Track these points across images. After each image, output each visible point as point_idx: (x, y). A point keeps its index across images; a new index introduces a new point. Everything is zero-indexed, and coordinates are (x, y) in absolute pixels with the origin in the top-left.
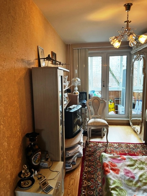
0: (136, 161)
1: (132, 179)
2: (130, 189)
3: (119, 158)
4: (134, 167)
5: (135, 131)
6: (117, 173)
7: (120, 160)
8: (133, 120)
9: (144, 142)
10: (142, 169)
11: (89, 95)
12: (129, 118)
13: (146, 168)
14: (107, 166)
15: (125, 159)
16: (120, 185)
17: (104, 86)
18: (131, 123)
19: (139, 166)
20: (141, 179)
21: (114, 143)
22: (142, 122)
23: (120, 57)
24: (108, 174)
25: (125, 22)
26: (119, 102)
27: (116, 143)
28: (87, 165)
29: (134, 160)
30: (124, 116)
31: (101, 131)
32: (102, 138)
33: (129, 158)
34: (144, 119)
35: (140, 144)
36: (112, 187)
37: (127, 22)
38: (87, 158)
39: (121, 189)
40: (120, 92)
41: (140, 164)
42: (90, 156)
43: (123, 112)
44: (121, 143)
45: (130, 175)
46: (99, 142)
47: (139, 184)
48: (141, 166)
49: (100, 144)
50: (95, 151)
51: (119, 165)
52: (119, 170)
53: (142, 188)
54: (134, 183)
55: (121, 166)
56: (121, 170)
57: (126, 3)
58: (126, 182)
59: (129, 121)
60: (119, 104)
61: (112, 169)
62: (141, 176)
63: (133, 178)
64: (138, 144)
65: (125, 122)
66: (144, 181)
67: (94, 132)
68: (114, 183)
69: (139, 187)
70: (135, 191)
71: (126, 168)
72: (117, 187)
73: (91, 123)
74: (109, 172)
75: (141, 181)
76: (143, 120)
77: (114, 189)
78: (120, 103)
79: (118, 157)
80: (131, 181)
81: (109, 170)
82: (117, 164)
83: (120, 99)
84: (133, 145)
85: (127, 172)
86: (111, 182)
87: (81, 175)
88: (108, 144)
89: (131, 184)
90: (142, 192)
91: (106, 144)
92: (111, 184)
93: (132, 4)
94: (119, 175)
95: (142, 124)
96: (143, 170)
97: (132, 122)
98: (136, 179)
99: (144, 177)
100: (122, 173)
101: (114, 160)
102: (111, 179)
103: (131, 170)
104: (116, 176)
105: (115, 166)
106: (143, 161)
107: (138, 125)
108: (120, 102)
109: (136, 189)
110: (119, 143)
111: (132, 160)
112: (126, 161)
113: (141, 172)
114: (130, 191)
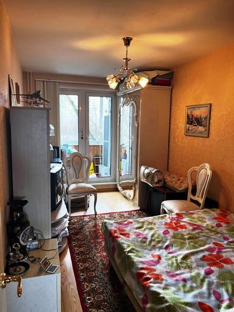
0: (144, 222)
1: (144, 240)
2: (145, 249)
3: (126, 223)
4: (143, 229)
5: (125, 197)
6: (128, 237)
7: (126, 224)
8: (123, 183)
9: (139, 208)
10: (151, 229)
11: (61, 151)
12: (116, 181)
13: (155, 228)
14: (115, 232)
15: (132, 223)
16: (134, 248)
17: (82, 138)
18: (119, 188)
19: (148, 227)
20: (153, 238)
21: (104, 214)
22: (135, 184)
23: (99, 98)
24: (119, 239)
25: (124, 59)
26: (99, 162)
27: (107, 214)
28: (76, 245)
29: (141, 222)
30: (110, 179)
31: (84, 201)
32: (86, 210)
33: (136, 221)
34: (138, 178)
35: (135, 211)
36: (128, 250)
37: (126, 59)
38: (74, 237)
39: (137, 251)
40: (100, 147)
41: (148, 225)
42: (77, 234)
43: (106, 174)
44: (113, 213)
45: (141, 236)
46: (83, 216)
47: (153, 243)
48: (150, 226)
49: (85, 218)
50: (82, 227)
51: (127, 229)
52: (129, 234)
53: (157, 246)
54: (148, 243)
55: (130, 230)
56: (131, 234)
57: (125, 36)
58: (139, 244)
59: (116, 185)
60: (99, 164)
61: (121, 234)
62: (153, 236)
63: (146, 238)
64: (133, 211)
65: (112, 187)
66: (157, 240)
67: (75, 204)
68: (129, 246)
69: (154, 246)
70: (151, 250)
71: (135, 230)
72: (133, 249)
73: (73, 190)
74: (120, 237)
75: (154, 240)
76: (136, 180)
77: (130, 252)
78: (101, 163)
79: (124, 221)
80: (145, 242)
81: (118, 235)
82: (125, 229)
83: (100, 157)
84: (127, 213)
85: (138, 235)
86: (125, 246)
87: (73, 258)
88: (97, 216)
89: (145, 245)
90: (158, 250)
91: (94, 216)
92: (126, 248)
93: (131, 39)
94: (130, 239)
95: (136, 185)
96: (153, 230)
97: (122, 186)
98: (149, 239)
99: (156, 236)
100: (133, 236)
101: (120, 225)
102: (124, 243)
103: (141, 232)
104: (128, 240)
105: (123, 231)
106: (150, 221)
107: (130, 188)
108: (101, 161)
109: (152, 248)
110: (109, 213)
111: (139, 222)
112: (133, 224)
113: (152, 232)
114: (146, 251)
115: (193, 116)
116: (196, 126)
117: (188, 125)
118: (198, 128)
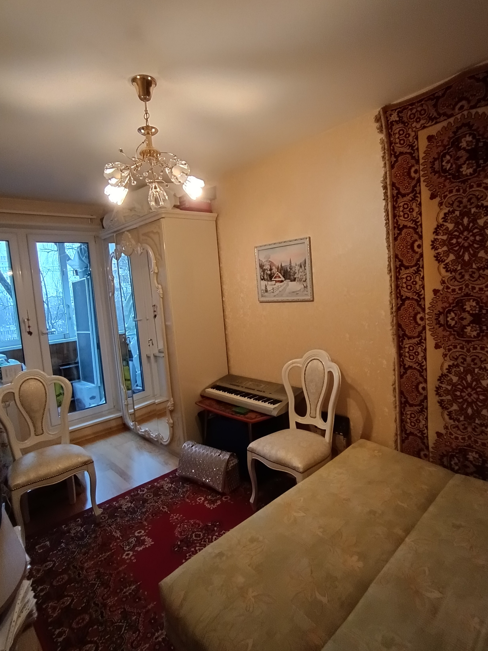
12: (120, 411)
17: (30, 333)
18: (131, 424)
21: (116, 499)
26: (72, 374)
28: (67, 639)
37: (148, 129)
40: (72, 345)
42: (60, 593)
44: (136, 489)
50: (71, 561)
59: (122, 418)
78: (76, 377)
83: (74, 365)
84: (167, 480)
93: (155, 82)
115: (271, 264)
116: (282, 281)
117: (264, 283)
118: (288, 285)
